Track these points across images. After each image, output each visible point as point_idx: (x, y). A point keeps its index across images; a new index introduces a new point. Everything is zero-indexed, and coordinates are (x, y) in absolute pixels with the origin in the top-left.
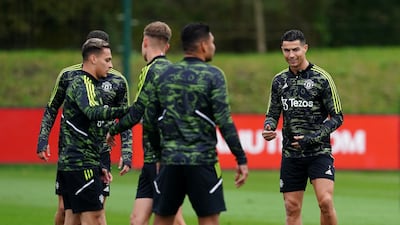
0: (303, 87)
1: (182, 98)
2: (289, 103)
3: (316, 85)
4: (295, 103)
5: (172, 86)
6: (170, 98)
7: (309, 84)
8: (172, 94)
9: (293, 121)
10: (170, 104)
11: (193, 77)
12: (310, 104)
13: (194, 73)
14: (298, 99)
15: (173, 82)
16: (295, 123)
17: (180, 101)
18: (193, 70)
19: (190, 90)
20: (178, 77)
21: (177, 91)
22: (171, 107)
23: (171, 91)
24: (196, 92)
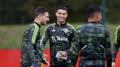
0: (63, 31)
1: (95, 40)
2: (56, 38)
3: (69, 31)
4: (59, 39)
5: (90, 35)
6: (90, 40)
7: (66, 30)
8: (90, 38)
9: (57, 47)
10: (90, 43)
11: (99, 31)
12: (66, 39)
13: (99, 29)
14: (60, 37)
15: (90, 33)
16: (58, 48)
17: (94, 41)
18: (98, 27)
19: (99, 36)
20: (92, 30)
21: (92, 37)
22: (90, 44)
23: (89, 37)
24: (102, 37)
